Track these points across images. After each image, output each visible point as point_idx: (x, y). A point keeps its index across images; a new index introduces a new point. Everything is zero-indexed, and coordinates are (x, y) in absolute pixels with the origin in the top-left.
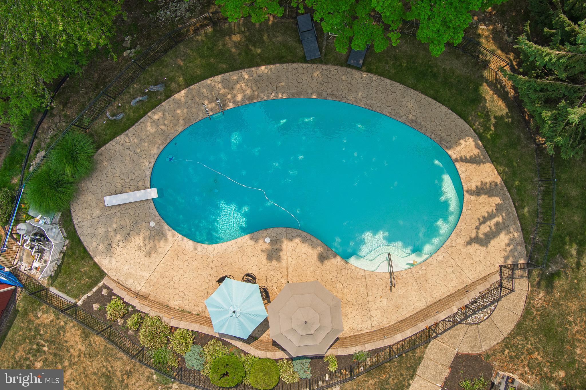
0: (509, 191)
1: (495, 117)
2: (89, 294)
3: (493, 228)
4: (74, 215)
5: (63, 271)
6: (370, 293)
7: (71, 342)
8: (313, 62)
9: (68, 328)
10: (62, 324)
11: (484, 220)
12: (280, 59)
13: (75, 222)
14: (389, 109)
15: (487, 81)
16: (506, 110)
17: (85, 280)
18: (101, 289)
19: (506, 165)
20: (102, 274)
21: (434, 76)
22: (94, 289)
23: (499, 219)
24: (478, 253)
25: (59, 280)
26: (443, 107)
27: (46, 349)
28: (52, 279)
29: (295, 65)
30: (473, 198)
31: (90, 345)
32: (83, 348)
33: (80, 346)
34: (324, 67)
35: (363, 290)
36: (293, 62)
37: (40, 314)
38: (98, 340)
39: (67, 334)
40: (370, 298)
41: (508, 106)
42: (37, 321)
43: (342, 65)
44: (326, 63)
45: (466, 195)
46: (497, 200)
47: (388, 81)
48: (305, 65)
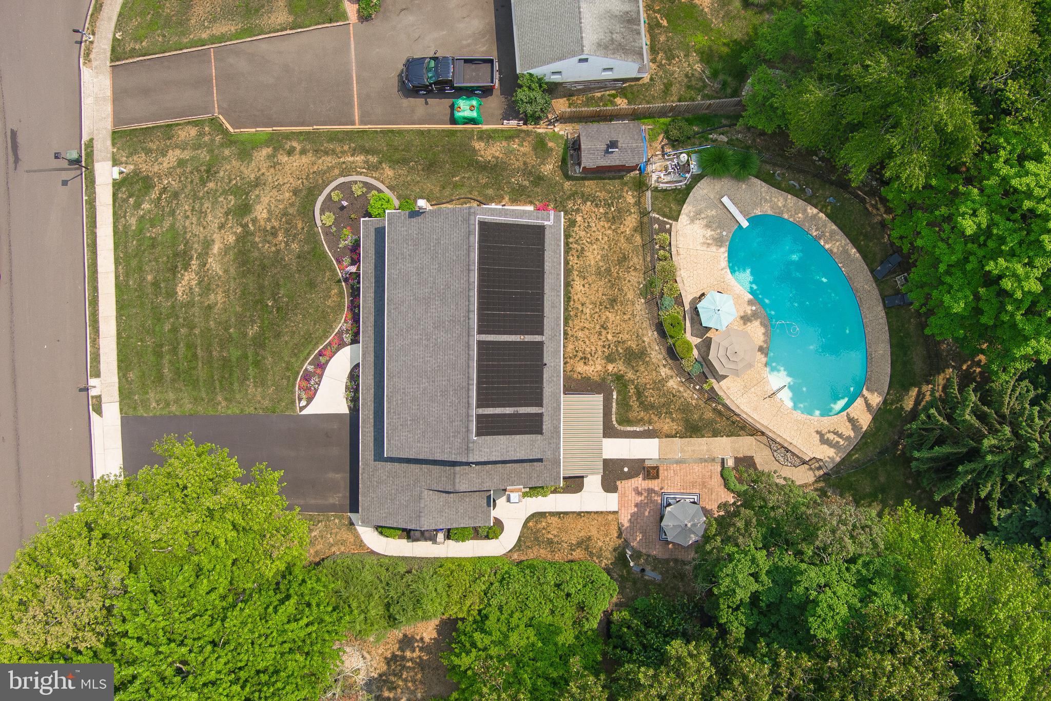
0: (862, 438)
1: (901, 405)
2: (661, 218)
3: (834, 442)
4: (702, 181)
5: (665, 193)
6: (756, 387)
7: (626, 223)
8: (874, 276)
9: (633, 215)
10: (633, 211)
11: (836, 433)
12: (865, 257)
13: (699, 185)
14: (870, 338)
15: (920, 388)
16: (909, 410)
17: (667, 210)
18: (668, 223)
19: (876, 428)
20: (676, 219)
21: (905, 354)
22: (665, 219)
23: (842, 443)
24: (815, 439)
25: (657, 194)
26: (889, 369)
27: (613, 209)
28: (656, 189)
29: (866, 267)
30: (846, 418)
31: (633, 235)
32: (628, 232)
33: (628, 230)
34: (874, 285)
35: (755, 382)
36: (867, 265)
37: (630, 193)
38: (638, 239)
39: (629, 218)
40: (753, 390)
41: (912, 409)
42: (625, 194)
43: (881, 295)
44: (877, 285)
45: (845, 413)
46: (852, 434)
47: (887, 328)
48: (869, 273)
